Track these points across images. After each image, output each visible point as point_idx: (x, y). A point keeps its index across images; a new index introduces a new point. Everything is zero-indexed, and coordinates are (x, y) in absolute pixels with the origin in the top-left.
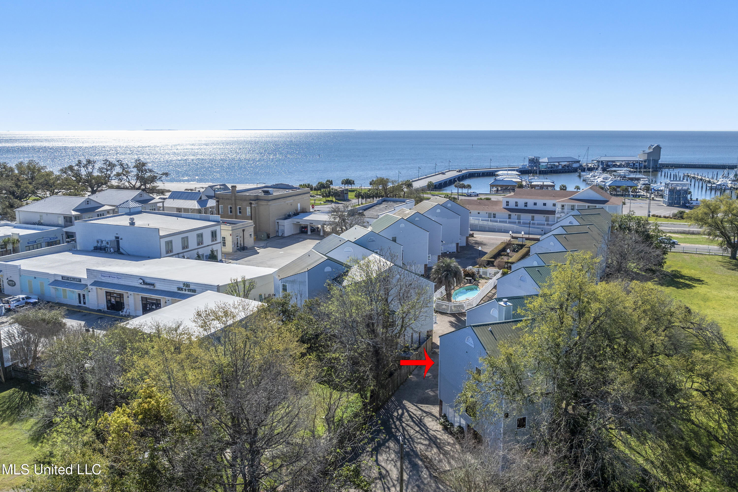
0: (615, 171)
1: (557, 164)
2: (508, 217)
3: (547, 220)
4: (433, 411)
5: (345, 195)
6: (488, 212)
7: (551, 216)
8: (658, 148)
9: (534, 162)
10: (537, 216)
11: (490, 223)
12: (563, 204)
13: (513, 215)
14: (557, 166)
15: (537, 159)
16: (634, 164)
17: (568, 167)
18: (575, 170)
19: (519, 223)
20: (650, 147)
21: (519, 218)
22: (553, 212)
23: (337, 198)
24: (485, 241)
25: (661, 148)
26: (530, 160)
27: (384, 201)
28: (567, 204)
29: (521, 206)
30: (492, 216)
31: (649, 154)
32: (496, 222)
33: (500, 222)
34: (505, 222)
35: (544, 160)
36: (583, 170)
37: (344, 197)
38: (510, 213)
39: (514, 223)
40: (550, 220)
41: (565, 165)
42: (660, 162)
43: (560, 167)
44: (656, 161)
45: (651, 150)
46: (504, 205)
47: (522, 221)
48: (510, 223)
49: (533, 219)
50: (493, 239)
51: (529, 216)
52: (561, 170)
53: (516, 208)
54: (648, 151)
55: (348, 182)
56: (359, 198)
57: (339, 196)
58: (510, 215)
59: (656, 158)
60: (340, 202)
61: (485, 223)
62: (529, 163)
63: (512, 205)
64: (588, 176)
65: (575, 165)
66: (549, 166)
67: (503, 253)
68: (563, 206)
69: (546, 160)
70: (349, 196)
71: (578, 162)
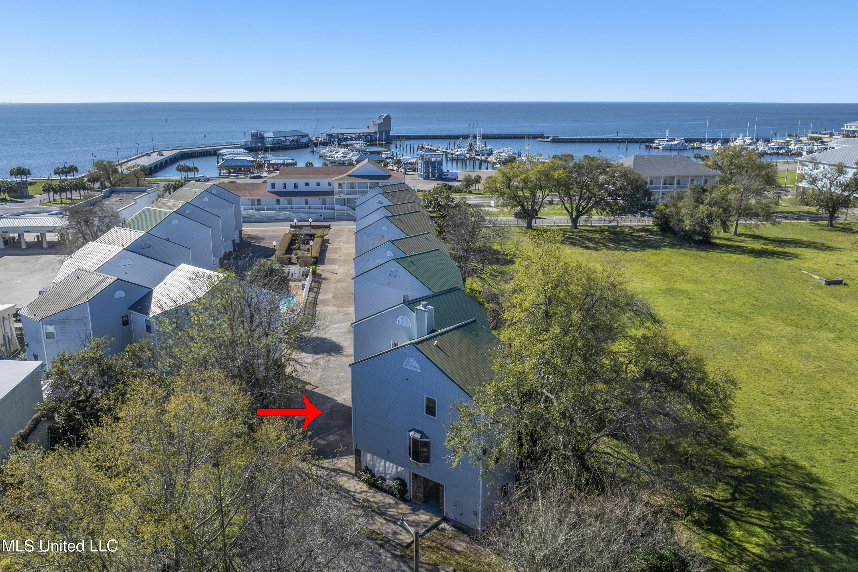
0: (351, 145)
1: (282, 139)
2: (276, 202)
3: (324, 203)
4: (340, 465)
5: (24, 190)
6: (250, 198)
7: (328, 198)
8: (388, 119)
9: (259, 137)
10: (311, 199)
11: (256, 212)
12: (341, 182)
13: (282, 199)
14: (284, 142)
15: (260, 134)
16: (366, 137)
17: (297, 141)
18: (306, 146)
19: (291, 208)
20: (380, 118)
21: (290, 203)
22: (331, 193)
23: (13, 194)
24: (261, 234)
25: (391, 118)
26: (252, 135)
27: (112, 192)
28: (345, 182)
29: (290, 188)
30: (256, 203)
31: (379, 125)
32: (263, 209)
33: (268, 209)
34: (275, 209)
35: (269, 135)
36: (316, 145)
37: (22, 192)
38: (278, 197)
39: (285, 209)
40: (327, 202)
41: (292, 140)
42: (391, 133)
43: (288, 143)
44: (388, 133)
45: (382, 121)
46: (269, 188)
47: (294, 206)
48: (280, 209)
49: (307, 203)
50: (268, 231)
51: (302, 199)
52: (289, 145)
53: (285, 190)
54: (378, 122)
55: (20, 172)
56: (49, 192)
57: (15, 191)
58: (278, 200)
59: (387, 130)
60: (17, 200)
61: (250, 212)
62: (252, 139)
63: (279, 188)
64: (323, 151)
65: (304, 140)
66: (275, 142)
67: (293, 247)
68: (340, 185)
69: (271, 134)
70: (29, 192)
71: (307, 136)
